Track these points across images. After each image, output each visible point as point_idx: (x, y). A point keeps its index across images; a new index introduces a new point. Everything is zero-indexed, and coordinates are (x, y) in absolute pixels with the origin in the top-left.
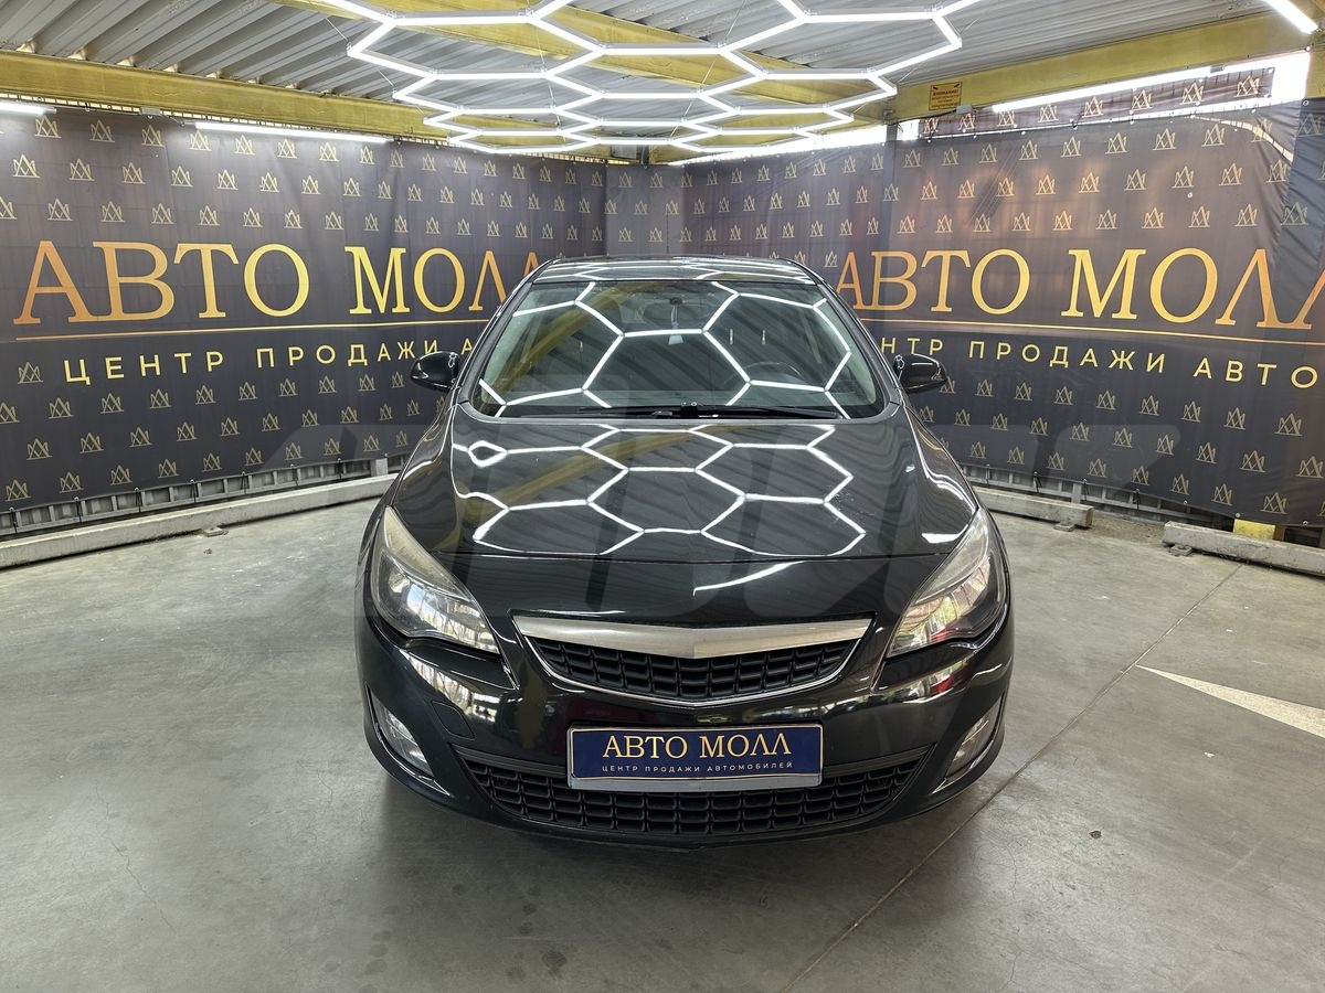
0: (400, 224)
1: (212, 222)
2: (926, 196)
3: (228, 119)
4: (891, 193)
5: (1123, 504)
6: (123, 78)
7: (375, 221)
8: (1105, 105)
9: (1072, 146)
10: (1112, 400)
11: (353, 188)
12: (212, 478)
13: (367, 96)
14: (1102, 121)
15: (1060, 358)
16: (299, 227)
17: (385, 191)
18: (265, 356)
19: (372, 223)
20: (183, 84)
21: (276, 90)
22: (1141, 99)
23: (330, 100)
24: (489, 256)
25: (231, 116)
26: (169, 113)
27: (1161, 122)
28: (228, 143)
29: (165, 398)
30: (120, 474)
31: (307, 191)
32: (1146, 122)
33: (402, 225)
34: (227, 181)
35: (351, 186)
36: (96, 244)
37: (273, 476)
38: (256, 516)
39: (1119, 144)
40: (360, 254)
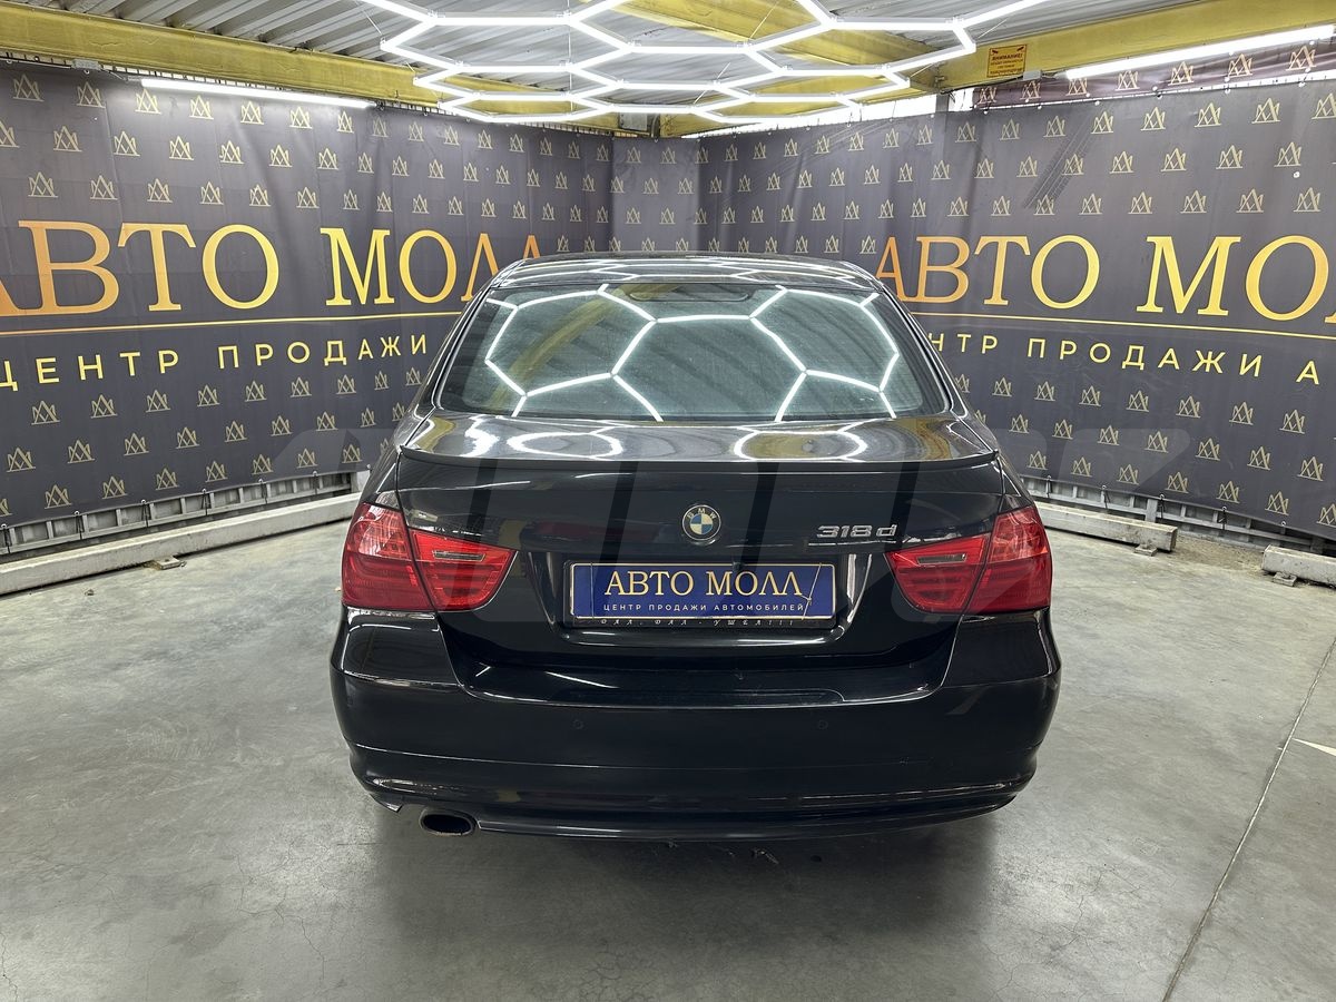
0: (384, 201)
1: (163, 198)
2: (981, 175)
3: (181, 77)
4: (941, 171)
5: (1206, 524)
6: (51, 23)
7: (355, 198)
8: (1195, 72)
9: (1154, 119)
10: (1196, 407)
11: (330, 160)
12: (168, 498)
13: (344, 53)
14: (1192, 90)
15: (1135, 358)
16: (267, 205)
17: (366, 164)
18: (228, 355)
19: (351, 201)
20: (126, 32)
21: (238, 43)
22: (1240, 64)
23: (302, 56)
24: (484, 239)
25: (185, 74)
26: (110, 68)
27: (1262, 90)
28: (181, 104)
29: (110, 405)
30: (56, 496)
31: (276, 162)
32: (1246, 91)
33: (385, 204)
34: (182, 150)
35: (327, 158)
36: (22, 224)
37: (238, 494)
38: (219, 543)
39: (1213, 115)
40: (338, 237)
